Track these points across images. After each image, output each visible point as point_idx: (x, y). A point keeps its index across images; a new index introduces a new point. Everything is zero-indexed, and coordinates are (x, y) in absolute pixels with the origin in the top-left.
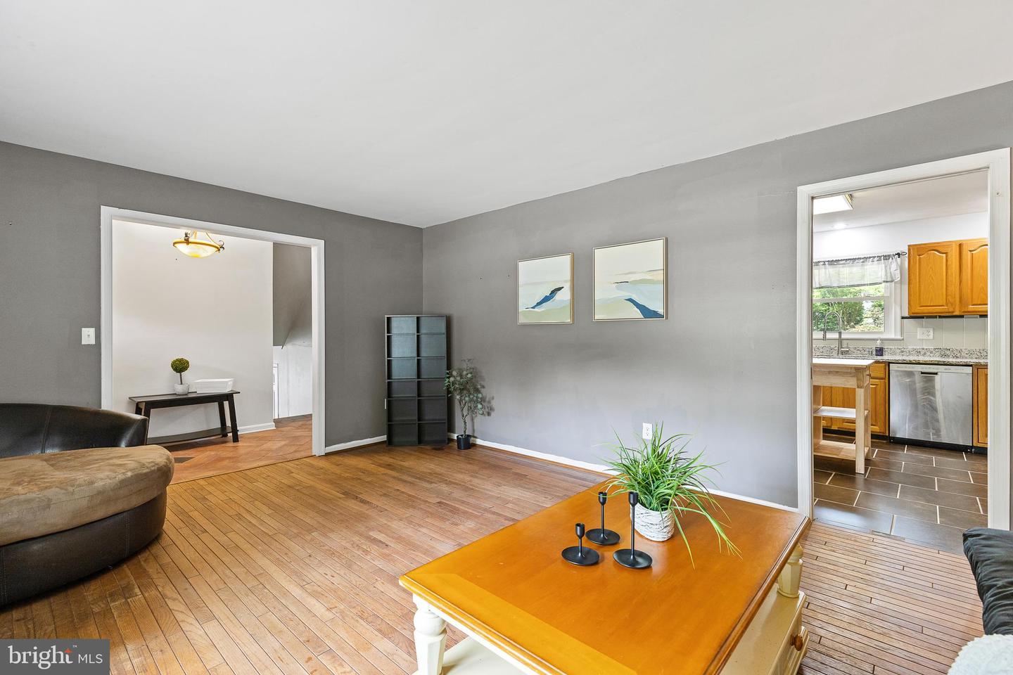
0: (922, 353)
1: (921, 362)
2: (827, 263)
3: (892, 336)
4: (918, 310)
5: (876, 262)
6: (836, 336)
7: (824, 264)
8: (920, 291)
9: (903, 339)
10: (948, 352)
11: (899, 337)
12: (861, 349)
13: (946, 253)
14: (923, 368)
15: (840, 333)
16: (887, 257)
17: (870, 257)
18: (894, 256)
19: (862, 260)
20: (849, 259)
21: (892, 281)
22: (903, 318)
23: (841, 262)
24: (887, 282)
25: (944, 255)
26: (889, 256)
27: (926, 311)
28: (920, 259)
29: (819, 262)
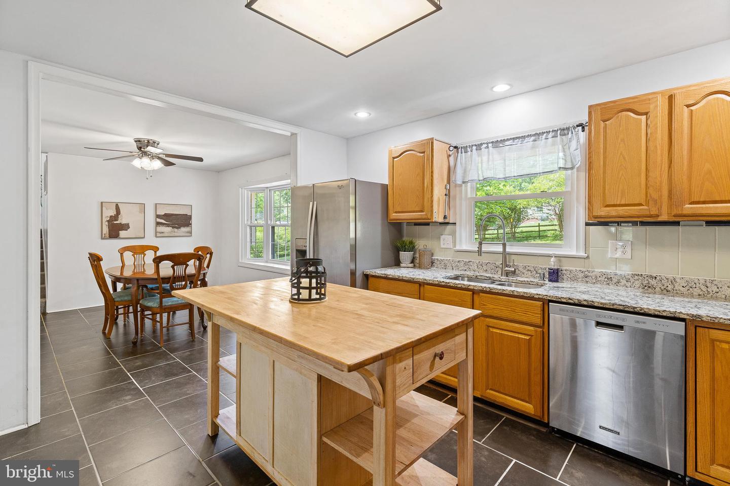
0: (615, 280)
1: (596, 304)
2: (490, 145)
3: (573, 253)
4: (603, 212)
5: (550, 140)
6: (500, 249)
7: (487, 147)
8: (604, 182)
9: (588, 257)
10: (653, 282)
11: (582, 254)
12: (532, 269)
13: (646, 114)
14: (599, 316)
15: (504, 245)
16: (564, 131)
17: (543, 133)
18: (574, 128)
19: (533, 138)
20: (517, 138)
21: (572, 168)
22: (587, 224)
23: (507, 143)
24: (565, 169)
25: (644, 118)
26: (568, 129)
27: (614, 213)
28: (605, 127)
29: (481, 144)
